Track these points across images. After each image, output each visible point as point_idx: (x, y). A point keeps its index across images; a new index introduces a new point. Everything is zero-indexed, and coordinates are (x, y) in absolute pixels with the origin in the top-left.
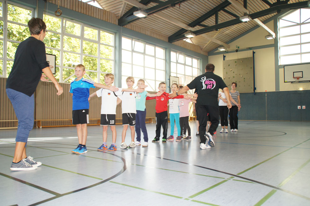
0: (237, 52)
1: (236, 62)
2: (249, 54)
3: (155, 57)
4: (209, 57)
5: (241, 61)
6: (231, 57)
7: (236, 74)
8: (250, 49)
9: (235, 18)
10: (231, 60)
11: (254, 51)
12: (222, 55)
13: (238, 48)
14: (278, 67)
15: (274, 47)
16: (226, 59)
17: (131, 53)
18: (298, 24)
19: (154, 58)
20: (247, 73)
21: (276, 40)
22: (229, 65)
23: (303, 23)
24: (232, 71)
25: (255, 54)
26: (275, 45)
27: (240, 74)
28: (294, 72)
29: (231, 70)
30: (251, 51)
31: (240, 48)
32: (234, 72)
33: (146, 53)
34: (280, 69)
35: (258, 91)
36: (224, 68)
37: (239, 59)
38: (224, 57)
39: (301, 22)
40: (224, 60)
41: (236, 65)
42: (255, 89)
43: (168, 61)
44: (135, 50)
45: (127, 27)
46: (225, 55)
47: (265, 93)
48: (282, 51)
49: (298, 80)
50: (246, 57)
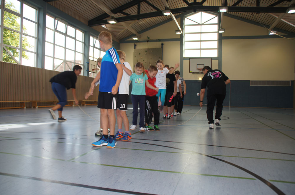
0: (148, 42)
1: (146, 51)
2: (158, 45)
3: (75, 38)
4: (120, 44)
5: (151, 51)
6: (142, 46)
7: (146, 63)
8: (159, 40)
9: (156, 11)
10: (142, 49)
11: (163, 42)
12: (134, 44)
13: (149, 38)
14: (182, 59)
15: (180, 41)
16: (137, 47)
17: (53, 32)
18: (199, 24)
19: (74, 40)
21: (182, 36)
22: (140, 54)
23: (203, 24)
24: (143, 60)
25: (163, 45)
26: (181, 39)
27: (149, 63)
28: (197, 64)
29: (141, 58)
30: (160, 43)
31: (150, 39)
32: (144, 61)
33: (68, 34)
34: (184, 61)
36: (135, 56)
37: (149, 49)
38: (135, 45)
39: (202, 23)
40: (135, 48)
41: (146, 54)
43: (86, 44)
44: (57, 29)
45: (52, 4)
46: (136, 44)
48: (186, 45)
49: (199, 71)
50: (156, 48)
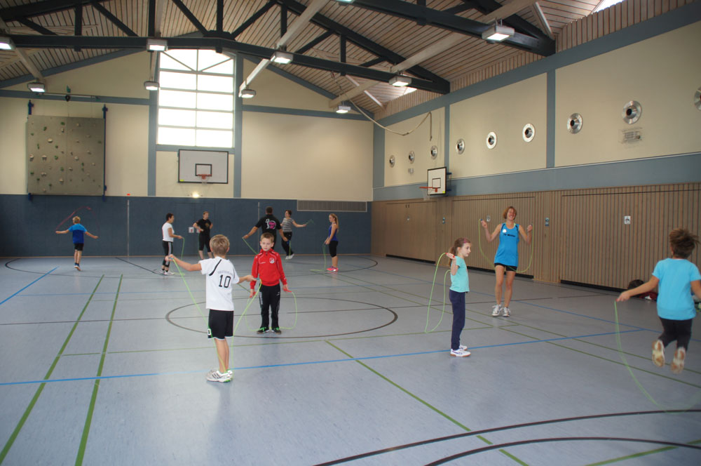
0: (68, 100)
1: (63, 124)
2: (94, 110)
5: (78, 125)
7: (63, 152)
8: (98, 99)
10: (51, 117)
11: (107, 105)
12: (26, 101)
13: (69, 90)
14: (155, 148)
15: (148, 106)
16: (37, 111)
18: (192, 72)
20: (90, 153)
22: (45, 129)
23: (201, 73)
24: (54, 145)
25: (107, 113)
26: (151, 102)
27: (72, 153)
28: (196, 164)
29: (50, 140)
30: (101, 105)
31: (72, 93)
32: (57, 147)
34: (159, 154)
35: (112, 192)
36: (32, 134)
37: (71, 119)
38: (31, 106)
39: (199, 70)
40: (30, 113)
41: (63, 132)
42: (105, 188)
46: (32, 102)
47: (126, 198)
48: (163, 117)
49: (204, 181)
50: (90, 117)
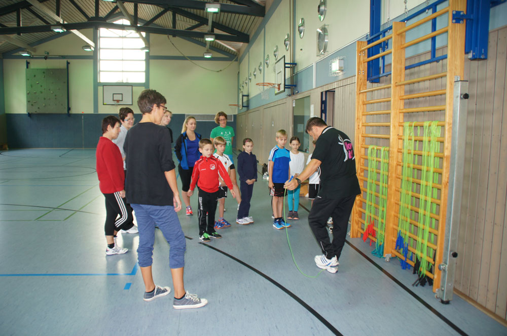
0: (46, 59)
1: (44, 73)
2: (62, 64)
5: (52, 73)
6: (36, 64)
7: (44, 89)
8: (63, 57)
10: (38, 69)
11: (69, 61)
12: (25, 60)
13: (48, 53)
14: (97, 84)
15: (93, 60)
16: (32, 66)
20: (59, 89)
21: (95, 53)
22: (35, 76)
24: (39, 85)
25: (69, 65)
26: (94, 57)
27: (49, 90)
28: (113, 94)
29: (37, 82)
30: (65, 61)
31: (50, 54)
32: (41, 86)
34: (99, 87)
35: (73, 111)
36: (28, 80)
37: (48, 70)
38: (28, 63)
40: (27, 67)
41: (44, 77)
42: (69, 109)
46: (28, 61)
47: (81, 115)
48: (102, 66)
49: (117, 103)
50: (59, 68)
